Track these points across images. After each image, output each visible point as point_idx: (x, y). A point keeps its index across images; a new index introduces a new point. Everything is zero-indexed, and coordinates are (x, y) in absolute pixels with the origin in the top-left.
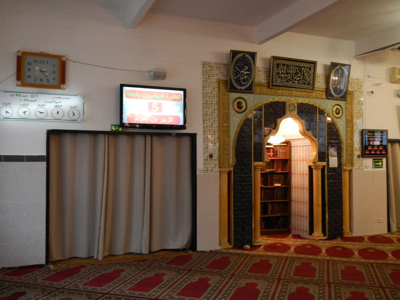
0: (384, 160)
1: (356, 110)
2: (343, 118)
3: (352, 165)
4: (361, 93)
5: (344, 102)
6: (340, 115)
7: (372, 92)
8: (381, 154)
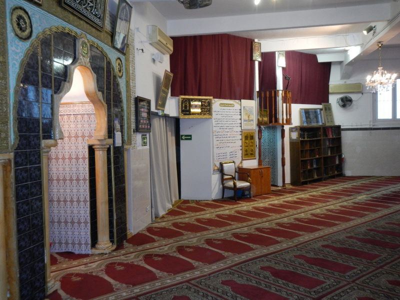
0: (148, 136)
1: (131, 72)
2: (124, 78)
3: (131, 142)
4: (134, 48)
5: (124, 57)
6: (121, 73)
7: (142, 50)
8: (147, 129)
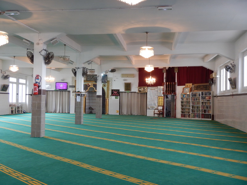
0: (119, 97)
1: (110, 85)
2: (106, 87)
3: (109, 98)
4: (112, 81)
5: (107, 83)
8: (117, 95)
